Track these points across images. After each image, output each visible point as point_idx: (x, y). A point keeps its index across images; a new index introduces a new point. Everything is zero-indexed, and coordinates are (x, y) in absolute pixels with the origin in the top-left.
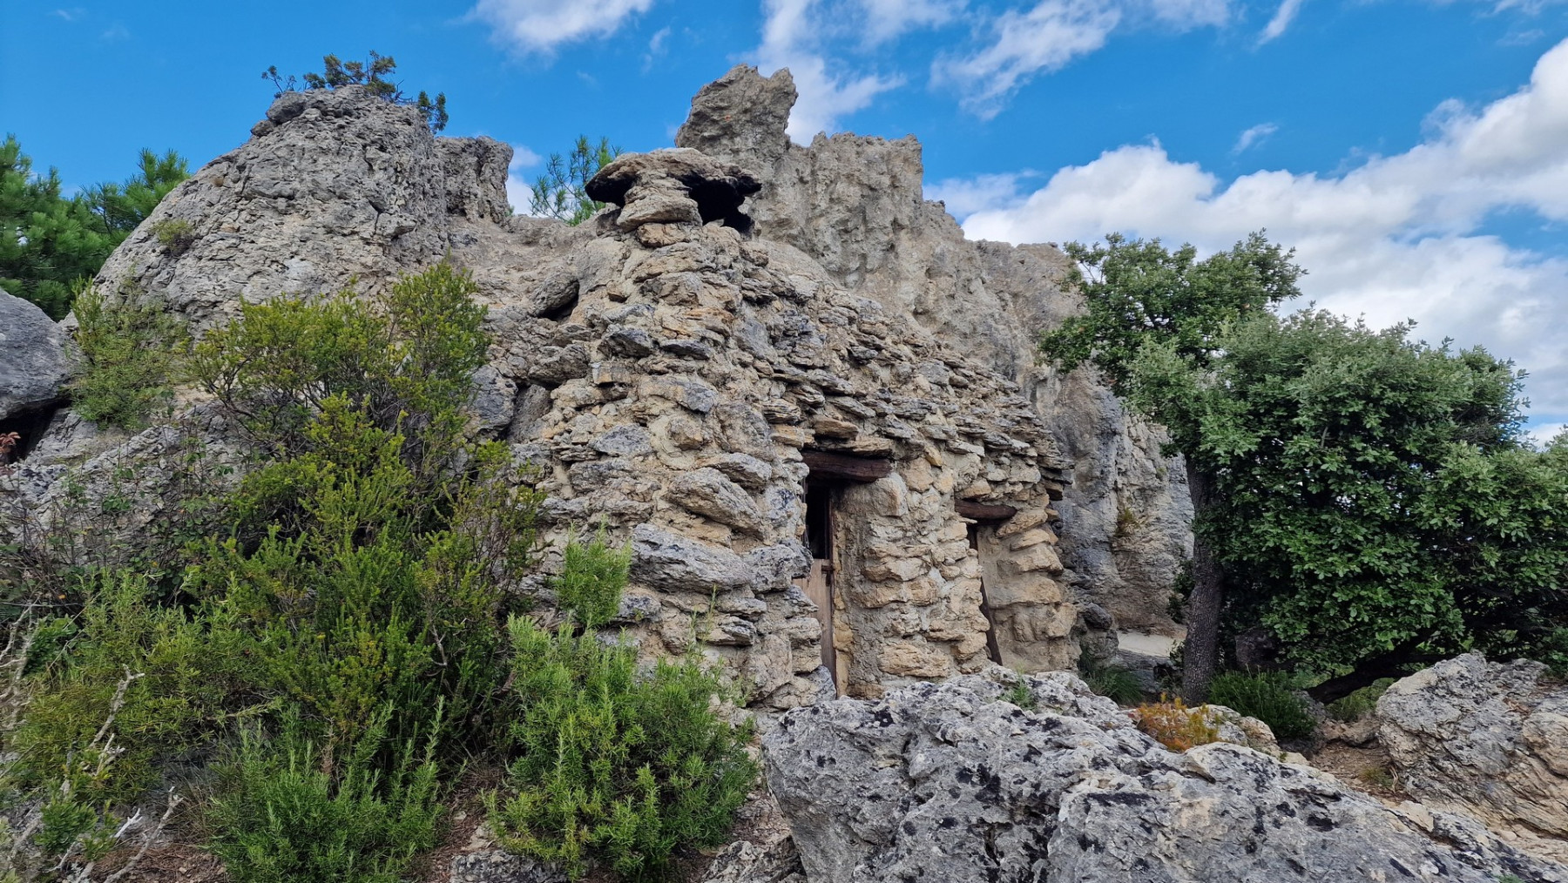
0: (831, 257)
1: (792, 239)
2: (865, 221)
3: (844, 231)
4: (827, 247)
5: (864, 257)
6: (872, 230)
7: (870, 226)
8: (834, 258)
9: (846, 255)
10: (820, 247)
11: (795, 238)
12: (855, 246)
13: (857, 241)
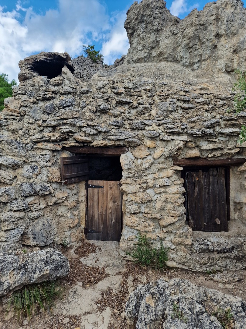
0: (185, 60)
1: (166, 59)
2: (199, 40)
3: (189, 48)
4: (182, 57)
5: (201, 55)
6: (203, 43)
7: (202, 41)
8: (186, 61)
9: (192, 57)
10: (179, 58)
11: (167, 58)
12: (196, 52)
13: (196, 50)
